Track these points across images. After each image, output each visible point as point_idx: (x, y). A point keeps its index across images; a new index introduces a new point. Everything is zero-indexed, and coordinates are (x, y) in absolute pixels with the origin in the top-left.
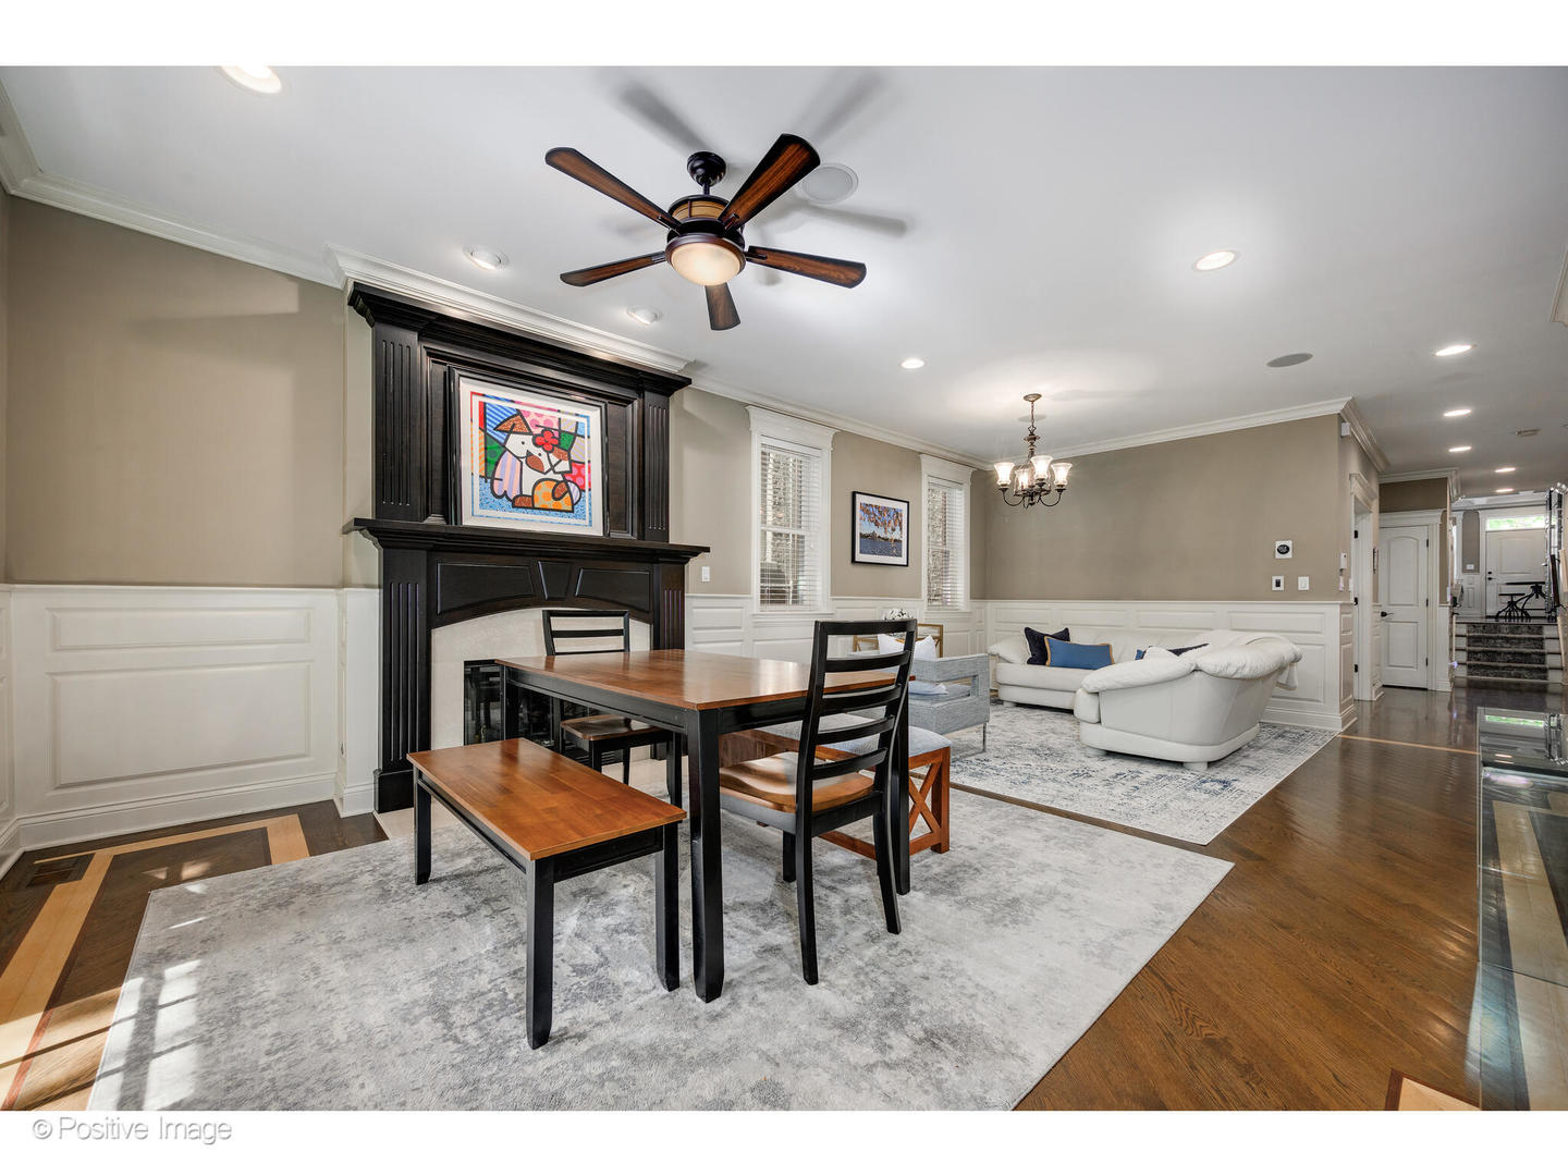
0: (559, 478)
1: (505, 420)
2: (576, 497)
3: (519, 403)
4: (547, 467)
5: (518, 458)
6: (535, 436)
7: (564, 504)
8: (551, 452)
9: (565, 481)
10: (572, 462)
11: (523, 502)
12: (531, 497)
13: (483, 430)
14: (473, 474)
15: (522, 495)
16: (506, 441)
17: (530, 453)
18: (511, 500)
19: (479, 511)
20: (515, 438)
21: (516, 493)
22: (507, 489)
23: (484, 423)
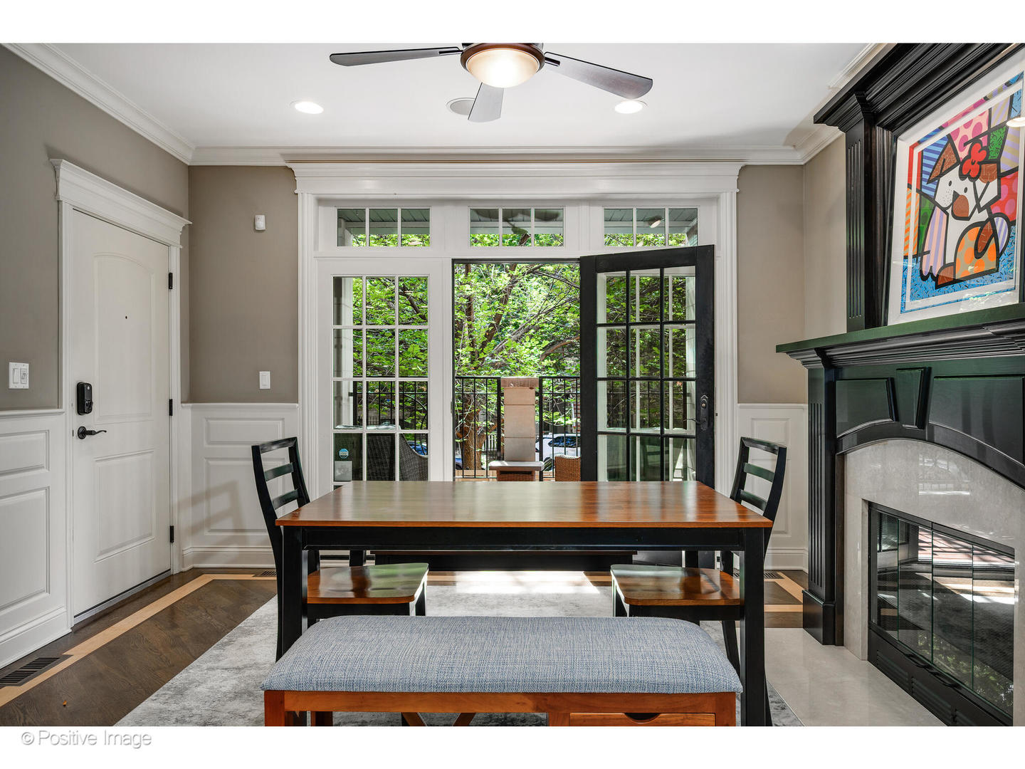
0: (984, 216)
1: (937, 162)
2: (1002, 241)
3: (946, 125)
4: (972, 204)
5: (944, 210)
6: (962, 163)
7: (988, 260)
8: (978, 176)
9: (991, 218)
10: (1000, 177)
12: (953, 264)
13: (919, 191)
14: (906, 257)
15: (945, 266)
16: (936, 191)
17: (956, 195)
18: (935, 279)
19: (910, 304)
20: (944, 180)
21: (939, 265)
22: (933, 263)
23: (920, 179)
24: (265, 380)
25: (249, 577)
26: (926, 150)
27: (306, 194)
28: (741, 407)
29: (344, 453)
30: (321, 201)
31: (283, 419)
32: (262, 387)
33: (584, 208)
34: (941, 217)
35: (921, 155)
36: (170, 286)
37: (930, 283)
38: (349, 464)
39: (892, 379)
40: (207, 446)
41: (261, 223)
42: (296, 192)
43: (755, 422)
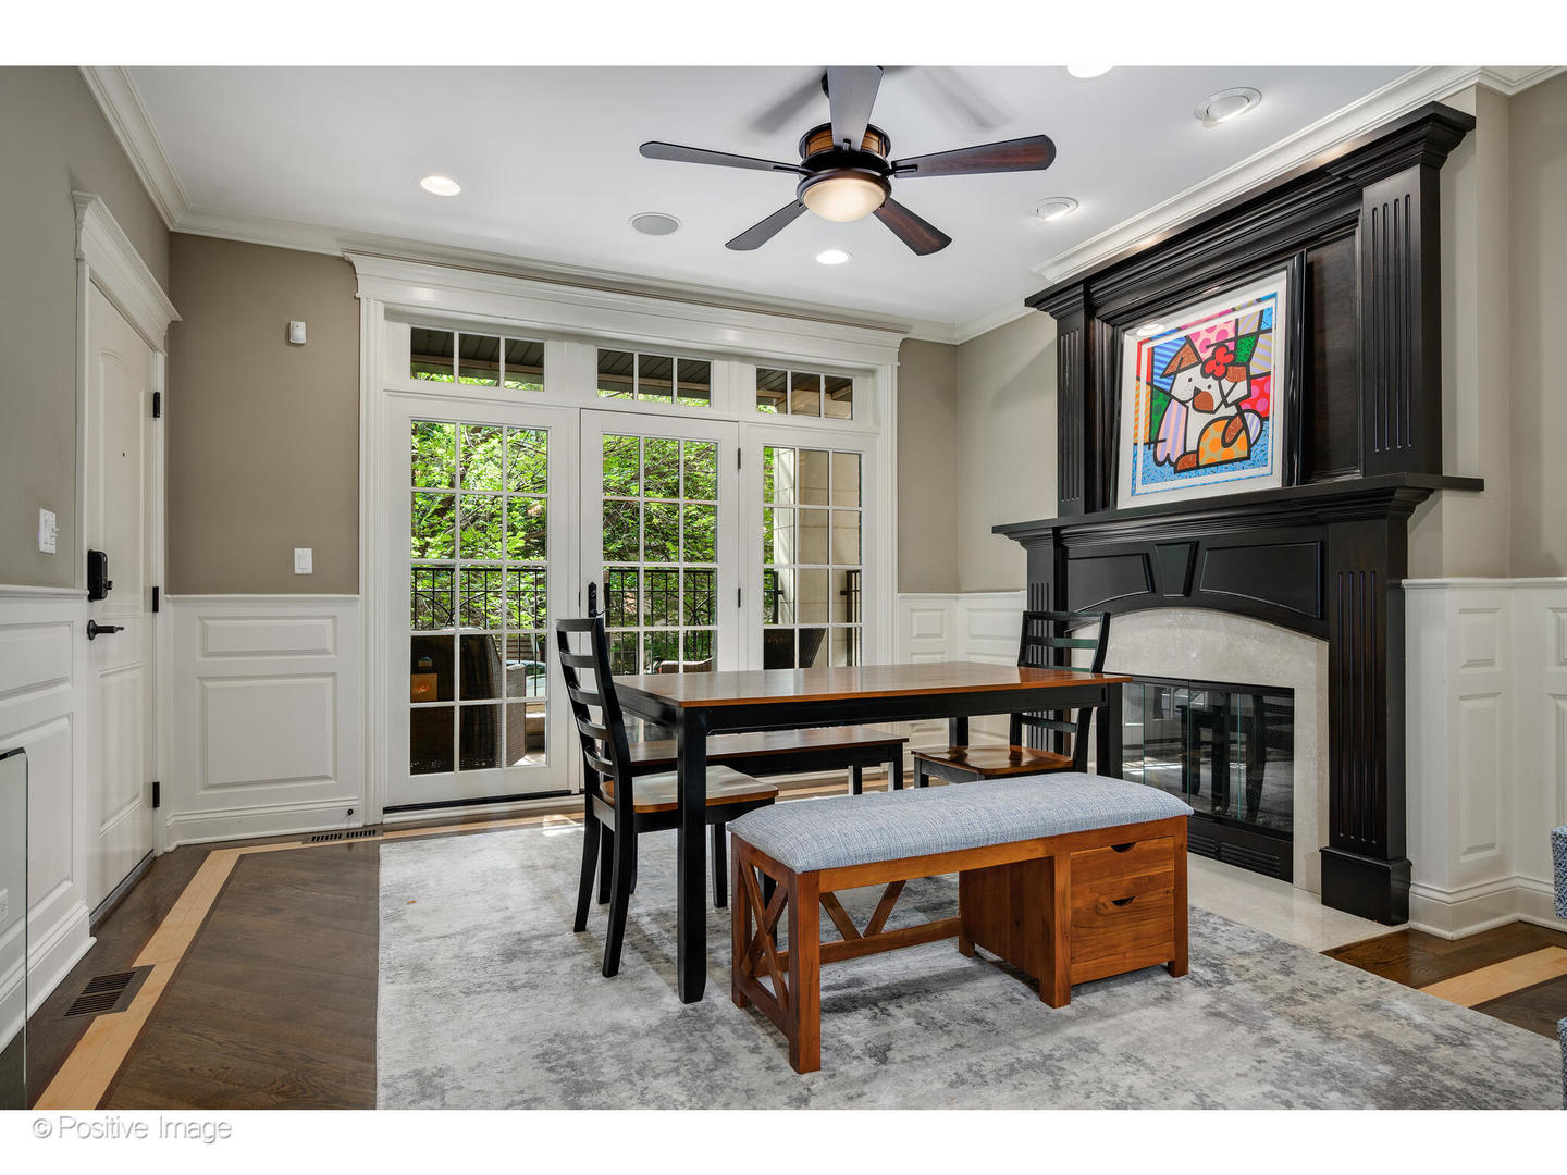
0: (1232, 411)
1: (1173, 359)
2: (1253, 433)
3: (1185, 327)
4: (1217, 399)
5: (1183, 403)
6: (1204, 363)
7: (1238, 450)
8: (1224, 376)
9: (1241, 413)
10: (1250, 379)
11: (1188, 463)
12: (1197, 452)
13: (1150, 383)
14: (1136, 444)
15: (1185, 453)
16: (1172, 386)
17: (1197, 391)
18: (1174, 465)
19: (1140, 489)
20: (1182, 377)
21: (1180, 451)
22: (1171, 448)
23: (1151, 374)
24: (304, 561)
25: (298, 845)
26: (1158, 347)
27: (372, 301)
28: (903, 597)
29: (427, 662)
30: (393, 314)
31: (334, 617)
32: (298, 571)
33: (736, 365)
34: (1179, 411)
35: (1152, 351)
36: (156, 413)
37: (1168, 469)
38: (433, 678)
39: (1147, 555)
40: (202, 659)
41: (300, 332)
42: (357, 295)
43: (914, 613)
